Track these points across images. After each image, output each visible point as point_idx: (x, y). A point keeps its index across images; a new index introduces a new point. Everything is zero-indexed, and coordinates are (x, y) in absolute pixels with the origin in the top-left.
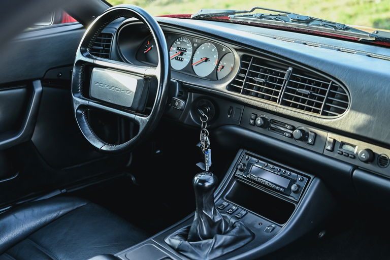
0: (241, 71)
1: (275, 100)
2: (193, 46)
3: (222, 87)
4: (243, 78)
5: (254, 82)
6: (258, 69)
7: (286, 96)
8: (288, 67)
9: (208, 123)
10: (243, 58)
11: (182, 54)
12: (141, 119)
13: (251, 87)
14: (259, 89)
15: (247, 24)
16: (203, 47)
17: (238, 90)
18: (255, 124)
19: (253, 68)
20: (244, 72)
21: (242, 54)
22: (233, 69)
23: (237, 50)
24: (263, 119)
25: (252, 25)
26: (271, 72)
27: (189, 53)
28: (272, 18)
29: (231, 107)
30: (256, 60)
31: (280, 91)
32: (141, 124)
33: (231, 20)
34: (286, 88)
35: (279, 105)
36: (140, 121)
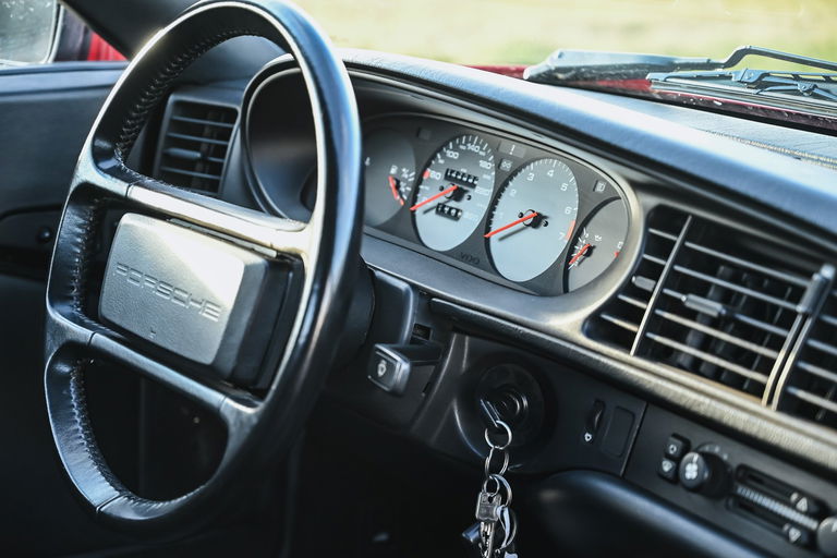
0: (646, 269)
1: (756, 390)
2: (498, 166)
3: (566, 323)
4: (644, 295)
5: (692, 314)
6: (711, 266)
7: (798, 378)
8: (820, 263)
9: (515, 452)
10: (656, 218)
11: (458, 195)
12: (239, 413)
13: (680, 333)
14: (707, 344)
15: (708, 107)
16: (529, 174)
17: (622, 340)
18: (676, 477)
19: (686, 257)
20: (650, 271)
21: (653, 201)
22: (620, 256)
23: (635, 186)
24: (710, 460)
25: (728, 110)
26: (757, 281)
27: (482, 193)
28: (801, 86)
29: (600, 404)
30: (701, 230)
31: (780, 357)
32: (233, 429)
33: (656, 89)
34: (805, 346)
35: (772, 412)
36: (231, 420)
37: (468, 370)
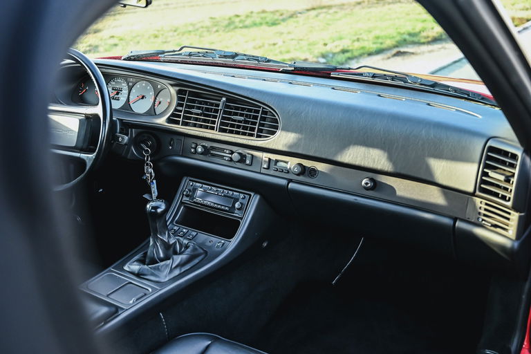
0: (179, 105)
1: (212, 128)
2: (128, 85)
3: (162, 121)
4: (181, 111)
5: (192, 113)
6: (193, 101)
7: (222, 124)
8: (222, 97)
9: (151, 156)
10: (179, 92)
11: (118, 94)
12: (88, 157)
13: (189, 118)
14: (196, 119)
15: (177, 62)
16: (138, 85)
17: (177, 122)
18: (196, 152)
19: (189, 100)
20: (181, 105)
21: (178, 88)
22: (170, 103)
23: (172, 85)
24: (203, 146)
25: (181, 62)
26: (206, 103)
27: (125, 92)
28: (200, 55)
29: (172, 139)
30: (191, 94)
31: (217, 120)
32: (87, 161)
33: (162, 59)
34: (222, 117)
35: (217, 132)
36: (85, 159)
37: (135, 136)
